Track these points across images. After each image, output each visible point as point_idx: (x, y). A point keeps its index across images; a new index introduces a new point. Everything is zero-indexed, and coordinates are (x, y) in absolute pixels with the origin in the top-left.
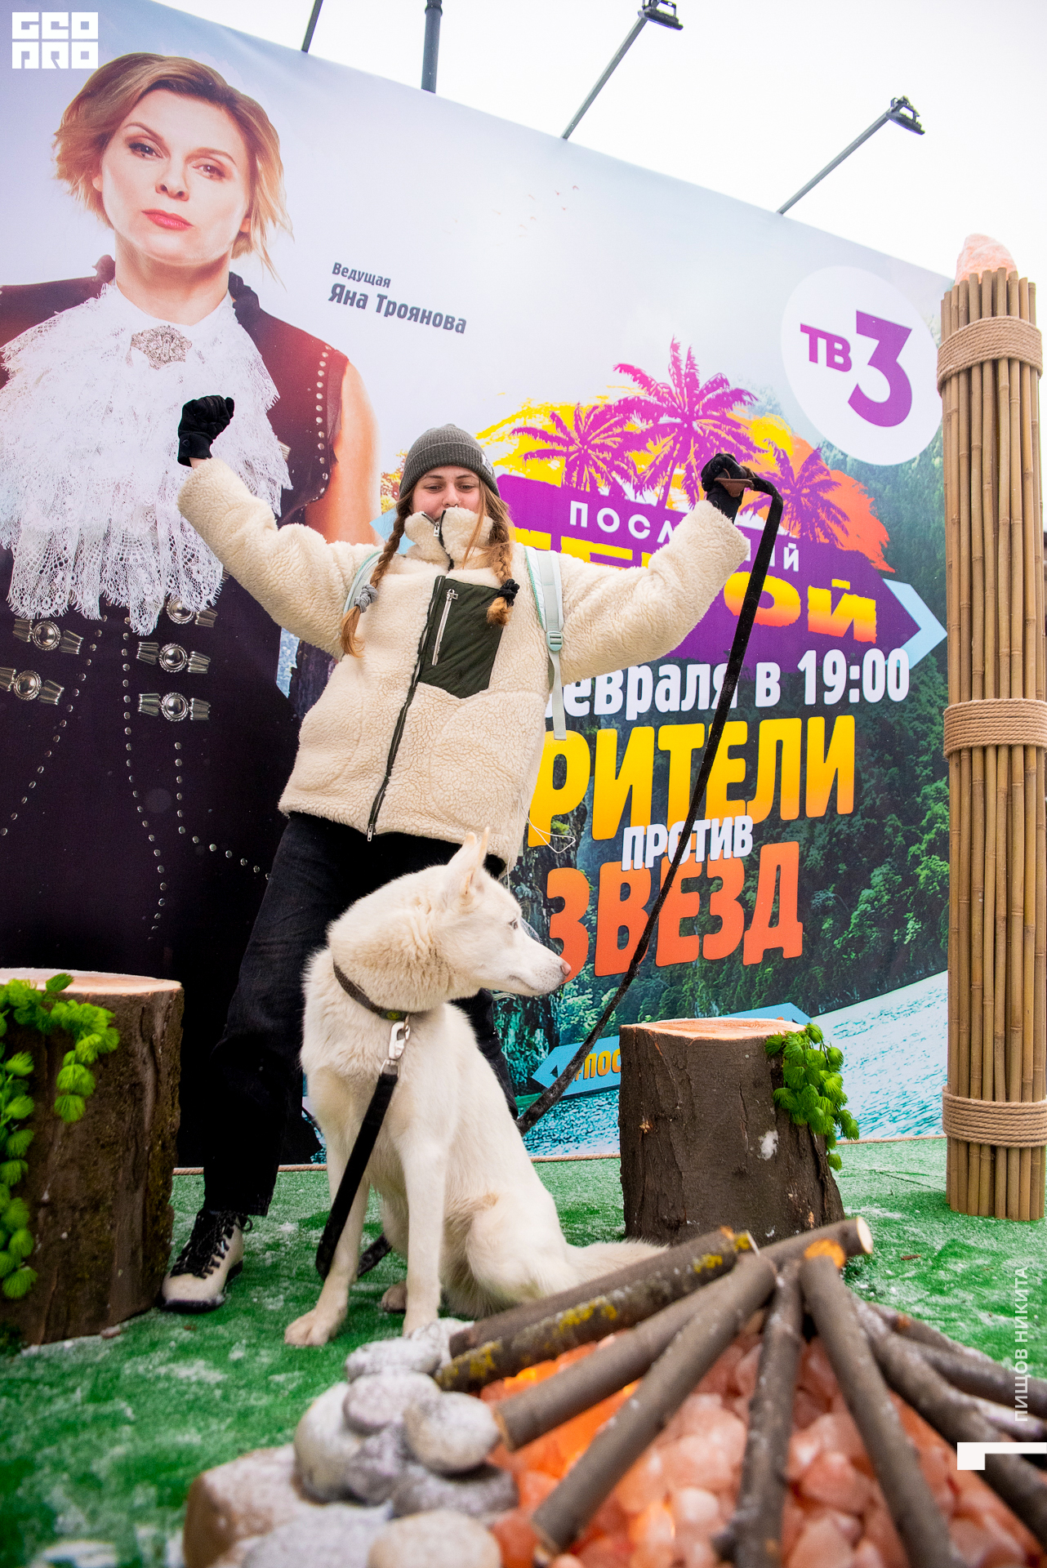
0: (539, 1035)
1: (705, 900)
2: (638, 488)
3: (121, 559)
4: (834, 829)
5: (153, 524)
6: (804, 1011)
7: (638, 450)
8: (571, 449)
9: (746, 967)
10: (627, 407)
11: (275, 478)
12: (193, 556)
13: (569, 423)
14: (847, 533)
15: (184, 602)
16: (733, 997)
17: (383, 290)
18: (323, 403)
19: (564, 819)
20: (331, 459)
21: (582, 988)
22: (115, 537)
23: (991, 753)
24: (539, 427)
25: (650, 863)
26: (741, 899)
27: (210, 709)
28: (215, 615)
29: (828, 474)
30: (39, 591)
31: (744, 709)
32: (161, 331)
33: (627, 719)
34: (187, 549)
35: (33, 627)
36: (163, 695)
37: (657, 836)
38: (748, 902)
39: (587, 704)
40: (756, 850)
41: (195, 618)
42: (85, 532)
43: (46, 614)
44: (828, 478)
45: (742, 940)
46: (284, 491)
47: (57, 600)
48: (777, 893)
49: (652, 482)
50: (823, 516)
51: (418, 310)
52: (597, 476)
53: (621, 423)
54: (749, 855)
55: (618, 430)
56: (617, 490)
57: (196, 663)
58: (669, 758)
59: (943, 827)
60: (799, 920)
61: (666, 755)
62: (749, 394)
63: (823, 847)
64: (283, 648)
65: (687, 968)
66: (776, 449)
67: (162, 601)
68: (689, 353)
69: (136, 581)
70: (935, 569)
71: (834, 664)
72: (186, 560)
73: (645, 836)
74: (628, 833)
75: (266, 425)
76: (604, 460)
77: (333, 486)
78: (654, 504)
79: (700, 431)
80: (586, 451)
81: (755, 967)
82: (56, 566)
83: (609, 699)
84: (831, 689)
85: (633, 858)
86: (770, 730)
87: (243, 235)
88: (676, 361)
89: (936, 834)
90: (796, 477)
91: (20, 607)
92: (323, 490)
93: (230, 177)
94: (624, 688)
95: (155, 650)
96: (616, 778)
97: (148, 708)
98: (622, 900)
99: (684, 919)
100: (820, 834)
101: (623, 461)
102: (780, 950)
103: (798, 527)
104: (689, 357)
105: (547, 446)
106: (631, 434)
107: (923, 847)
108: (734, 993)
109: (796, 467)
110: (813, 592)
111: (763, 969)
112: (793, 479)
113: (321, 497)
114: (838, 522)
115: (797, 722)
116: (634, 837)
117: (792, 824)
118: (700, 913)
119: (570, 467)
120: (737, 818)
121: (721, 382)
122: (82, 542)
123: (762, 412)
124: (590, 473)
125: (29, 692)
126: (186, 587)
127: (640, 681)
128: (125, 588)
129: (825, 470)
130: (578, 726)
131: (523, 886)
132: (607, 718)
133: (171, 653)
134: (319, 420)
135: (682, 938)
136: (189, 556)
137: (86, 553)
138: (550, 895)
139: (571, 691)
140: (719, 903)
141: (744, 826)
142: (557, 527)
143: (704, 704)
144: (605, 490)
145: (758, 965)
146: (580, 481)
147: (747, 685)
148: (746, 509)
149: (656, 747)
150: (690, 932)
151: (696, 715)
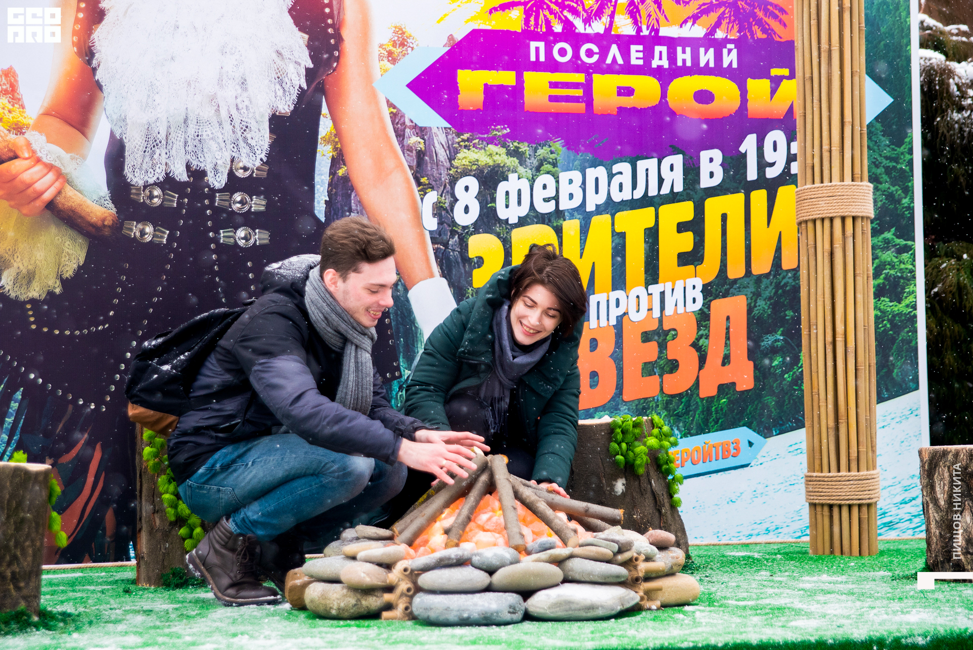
1: (663, 346)
2: (587, 21)
3: (198, 136)
4: (780, 283)
5: (216, 107)
6: (758, 433)
9: (702, 399)
11: (299, 61)
12: (247, 127)
14: (785, 25)
15: (244, 161)
16: (692, 423)
20: (339, 38)
22: (192, 120)
25: (613, 322)
26: (695, 345)
27: (270, 236)
28: (267, 168)
30: (145, 166)
31: (688, 191)
33: (588, 210)
34: (243, 123)
35: (144, 191)
36: (236, 228)
37: (618, 301)
38: (701, 347)
39: (553, 202)
40: (707, 305)
41: (253, 172)
42: (171, 119)
43: (151, 181)
45: (698, 377)
46: (307, 70)
47: (158, 170)
48: (728, 338)
49: (599, 13)
50: (760, 14)
52: (551, 17)
54: (700, 310)
56: (568, 25)
57: (257, 204)
58: (625, 238)
59: (892, 272)
60: (749, 358)
61: (622, 235)
63: (770, 298)
64: (317, 187)
65: (651, 401)
67: (229, 163)
69: (209, 150)
70: (880, 42)
71: (775, 143)
72: (242, 131)
73: (608, 301)
74: (593, 299)
75: (289, 20)
77: (342, 60)
78: (602, 32)
81: (710, 399)
82: (154, 146)
83: (571, 196)
84: (772, 165)
85: (598, 318)
86: (714, 207)
89: (885, 279)
91: (133, 178)
92: (335, 64)
94: (583, 186)
95: (227, 198)
96: (581, 257)
97: (227, 240)
98: (591, 351)
99: (645, 363)
100: (767, 287)
102: (734, 384)
103: (736, 28)
108: (693, 420)
110: (751, 84)
111: (719, 400)
113: (334, 70)
114: (776, 17)
115: (741, 196)
116: (598, 303)
117: (739, 282)
118: (659, 358)
119: (528, 14)
120: (688, 281)
122: (170, 127)
124: (545, 16)
125: (146, 236)
126: (245, 151)
127: (597, 179)
128: (202, 156)
130: (547, 221)
132: (571, 211)
133: (239, 199)
134: (327, 10)
135: (644, 378)
136: (244, 128)
137: (173, 135)
139: (539, 194)
140: (675, 350)
141: (694, 287)
142: (520, 65)
143: (653, 192)
144: (558, 28)
145: (713, 397)
146: (536, 24)
147: (692, 171)
148: (685, 22)
149: (613, 230)
150: (651, 373)
151: (646, 201)
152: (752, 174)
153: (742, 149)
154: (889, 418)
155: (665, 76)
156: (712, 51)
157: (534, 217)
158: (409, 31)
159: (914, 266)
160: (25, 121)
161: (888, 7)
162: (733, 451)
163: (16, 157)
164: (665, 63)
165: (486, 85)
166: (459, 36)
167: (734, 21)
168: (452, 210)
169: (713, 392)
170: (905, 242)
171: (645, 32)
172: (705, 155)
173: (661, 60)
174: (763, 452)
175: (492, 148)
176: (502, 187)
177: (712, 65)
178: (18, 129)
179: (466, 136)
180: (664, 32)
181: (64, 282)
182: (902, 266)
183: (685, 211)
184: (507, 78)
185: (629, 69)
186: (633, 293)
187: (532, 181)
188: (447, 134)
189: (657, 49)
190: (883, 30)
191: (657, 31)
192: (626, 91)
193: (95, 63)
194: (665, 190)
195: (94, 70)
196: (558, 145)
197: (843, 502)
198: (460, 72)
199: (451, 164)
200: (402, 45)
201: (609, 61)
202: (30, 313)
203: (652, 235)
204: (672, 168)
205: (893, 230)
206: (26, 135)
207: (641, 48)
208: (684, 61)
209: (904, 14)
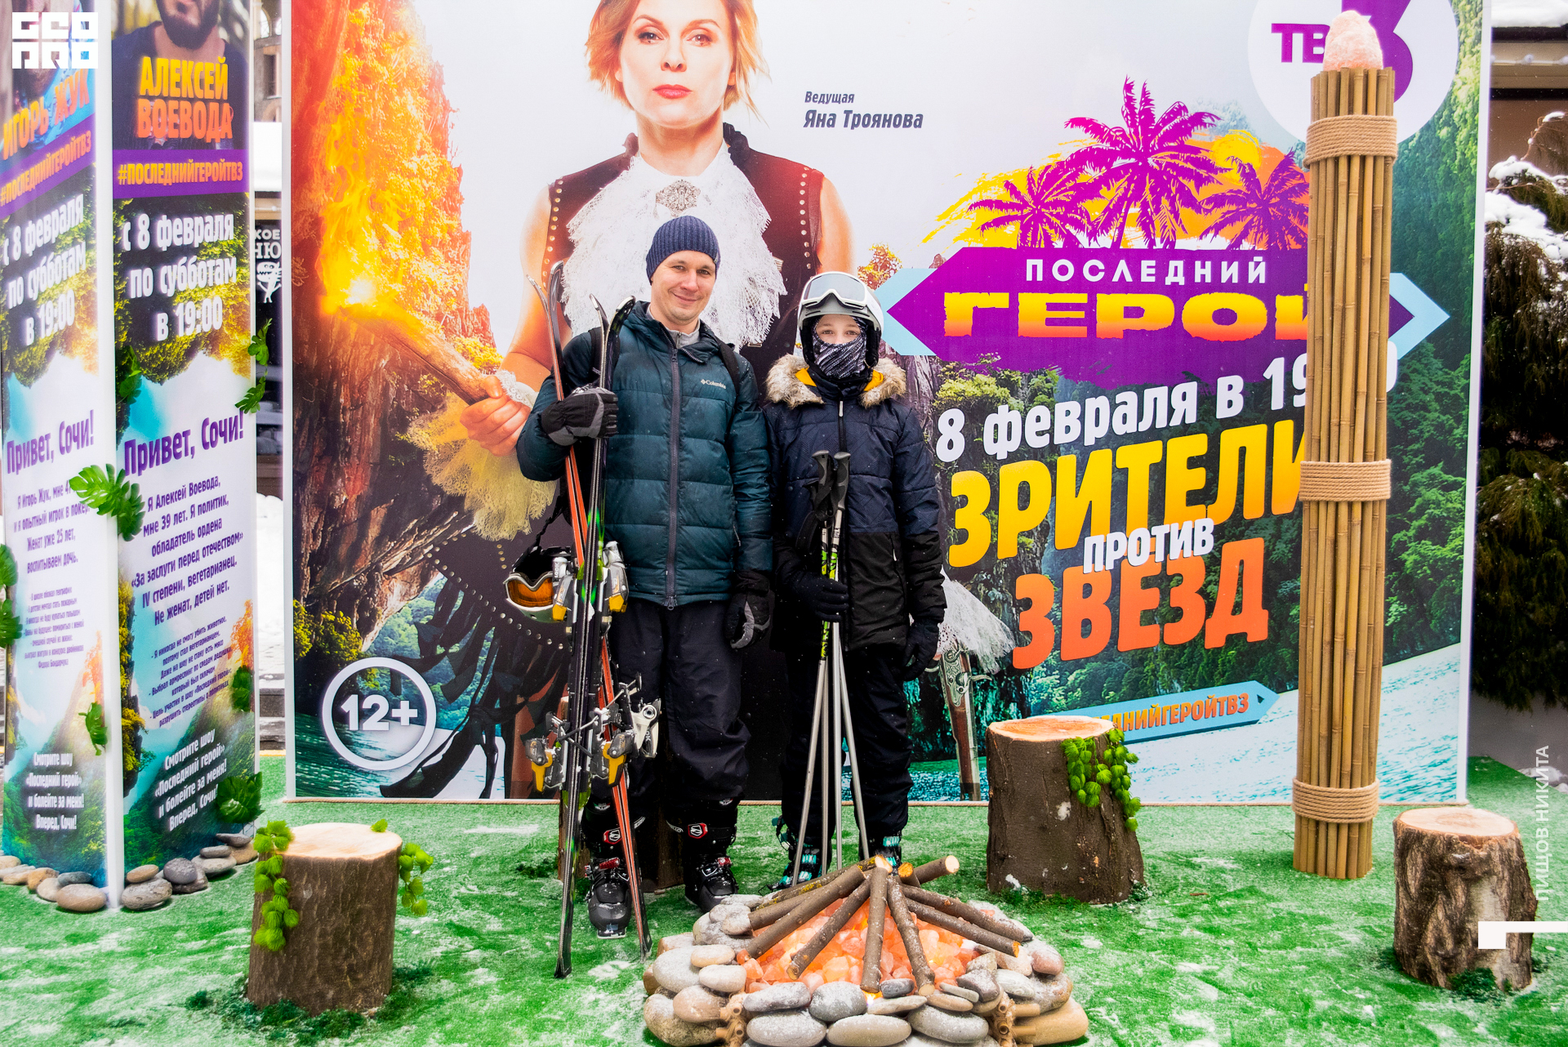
0: (1013, 708)
1: (1165, 594)
2: (1092, 235)
6: (1270, 688)
7: (1092, 198)
8: (1025, 211)
9: (1208, 650)
10: (1080, 159)
11: (773, 288)
13: (1022, 188)
16: (1195, 676)
17: (848, 106)
18: (806, 217)
19: (1029, 534)
20: (816, 261)
21: (1049, 671)
23: (1322, 508)
24: (994, 198)
25: (1110, 566)
26: (1202, 592)
29: (1302, 176)
31: (1202, 423)
32: (677, 186)
33: (1085, 445)
37: (1116, 543)
38: (1209, 594)
39: (1047, 436)
40: (1218, 548)
44: (1301, 181)
45: (1204, 627)
46: (781, 297)
48: (1240, 584)
49: (1106, 226)
50: (1295, 221)
51: (880, 116)
52: (1052, 232)
53: (1074, 177)
54: (1210, 553)
55: (1072, 183)
56: (1070, 240)
58: (1126, 475)
59: (1437, 512)
60: (1265, 606)
61: (1125, 471)
62: (1210, 115)
63: (1292, 541)
65: (1149, 652)
66: (1241, 165)
68: (1144, 89)
70: (1436, 251)
73: (1105, 544)
74: (1089, 542)
75: (763, 245)
76: (1058, 216)
78: (1109, 246)
79: (1155, 166)
80: (1040, 211)
81: (1217, 651)
83: (1068, 429)
84: (1301, 392)
85: (1094, 562)
86: (1230, 440)
87: (731, 88)
88: (1129, 101)
89: (1427, 519)
90: (1263, 189)
93: (716, 40)
94: (1082, 418)
96: (1076, 496)
98: (1084, 597)
99: (1145, 611)
100: (1287, 530)
101: (1076, 213)
102: (1243, 635)
103: (1265, 238)
104: (1144, 93)
105: (1002, 214)
106: (1083, 184)
107: (1411, 533)
108: (1196, 673)
109: (1264, 179)
110: (1282, 301)
111: (1226, 652)
112: (1260, 191)
115: (1262, 429)
116: (1095, 545)
117: (1256, 522)
118: (1161, 605)
119: (1025, 228)
120: (1197, 522)
121: (1180, 109)
123: (1225, 130)
124: (1044, 230)
127: (1097, 410)
129: (1298, 173)
130: (1039, 456)
131: (995, 590)
132: (1066, 446)
134: (804, 233)
135: (1143, 627)
138: (1019, 596)
139: (1032, 427)
140: (1177, 597)
141: (1204, 528)
142: (1015, 284)
143: (1161, 423)
144: (1059, 243)
145: (1220, 648)
146: (1034, 242)
147: (1207, 400)
148: (1206, 232)
149: (1114, 466)
150: (1151, 622)
151: (1153, 434)
152: (1277, 403)
153: (1267, 375)
154: (1422, 674)
155: (1180, 295)
156: (1235, 264)
157: (1025, 452)
158: (892, 252)
159: (1464, 505)
160: (496, 360)
161: (1448, 209)
162: (1240, 706)
163: (487, 396)
164: (1181, 280)
165: (975, 309)
166: (947, 256)
167: (1263, 230)
168: (935, 446)
169: (1221, 643)
170: (1454, 478)
171: (1159, 245)
172: (1223, 382)
173: (1176, 274)
174: (1274, 708)
175: (980, 377)
176: (991, 420)
177: (1235, 280)
178: (489, 368)
179: (952, 365)
180: (1181, 244)
181: (533, 522)
182: (1450, 505)
183: (1198, 444)
184: (1000, 300)
185: (1137, 287)
186: (1134, 535)
187: (1024, 414)
188: (931, 363)
189: (1173, 264)
190: (1440, 236)
191: (1173, 244)
192: (1134, 312)
193: (563, 297)
194: (1176, 421)
195: (563, 305)
196: (1055, 373)
197: (1330, 820)
198: (947, 295)
199: (935, 396)
200: (884, 267)
201: (1116, 278)
202: (501, 553)
203: (1158, 472)
204: (1184, 397)
205: (1441, 464)
206: (497, 374)
207: (1153, 263)
208: (1203, 277)
209: (1467, 217)
